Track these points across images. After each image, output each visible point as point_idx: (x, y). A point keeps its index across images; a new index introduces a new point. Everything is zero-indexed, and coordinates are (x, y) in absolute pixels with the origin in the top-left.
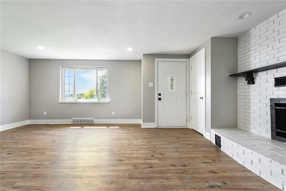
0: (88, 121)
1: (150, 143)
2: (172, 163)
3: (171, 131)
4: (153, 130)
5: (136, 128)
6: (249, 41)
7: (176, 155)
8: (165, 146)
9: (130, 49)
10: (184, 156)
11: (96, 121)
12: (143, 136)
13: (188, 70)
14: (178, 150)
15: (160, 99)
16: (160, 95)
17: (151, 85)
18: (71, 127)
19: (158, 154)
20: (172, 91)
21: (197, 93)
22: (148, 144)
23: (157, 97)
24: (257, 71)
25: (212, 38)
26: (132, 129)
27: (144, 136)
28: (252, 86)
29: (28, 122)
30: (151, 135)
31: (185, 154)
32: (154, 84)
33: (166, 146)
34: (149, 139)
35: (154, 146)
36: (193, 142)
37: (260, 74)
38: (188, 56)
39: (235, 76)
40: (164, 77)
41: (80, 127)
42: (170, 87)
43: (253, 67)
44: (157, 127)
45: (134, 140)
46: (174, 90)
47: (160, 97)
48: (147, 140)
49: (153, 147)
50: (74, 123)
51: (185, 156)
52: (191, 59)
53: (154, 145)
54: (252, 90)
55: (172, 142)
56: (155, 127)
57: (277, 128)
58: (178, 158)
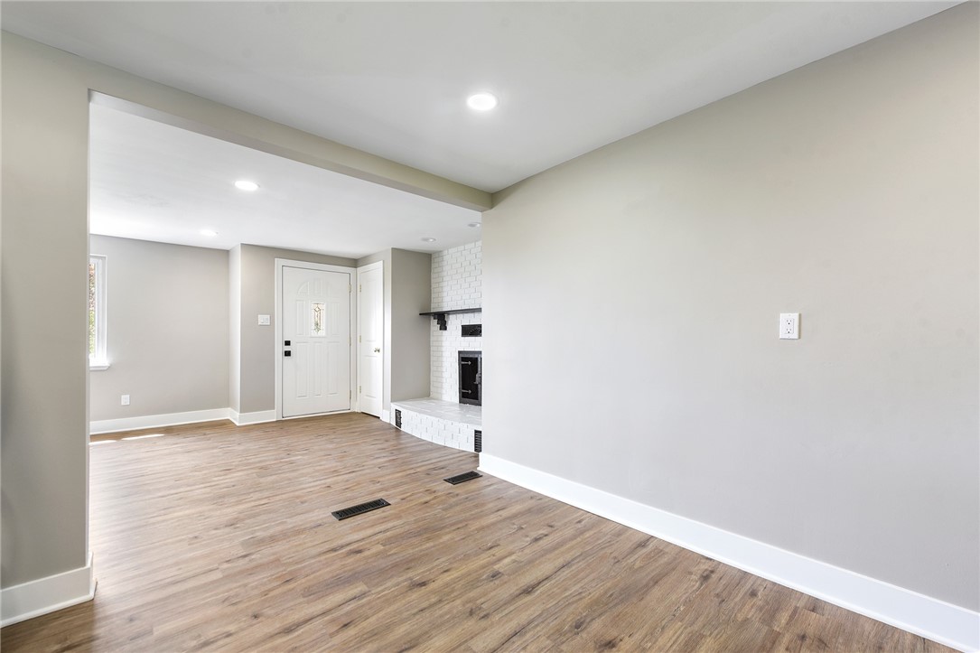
6: (442, 277)
13: (354, 291)
15: (288, 354)
16: (288, 343)
17: (263, 319)
20: (317, 336)
21: (369, 341)
23: (280, 348)
24: (449, 313)
25: (394, 250)
28: (444, 332)
32: (272, 320)
37: (451, 316)
38: (355, 262)
39: (426, 315)
40: (298, 302)
42: (313, 327)
43: (445, 310)
44: (281, 418)
46: (322, 333)
47: (287, 348)
52: (360, 269)
54: (444, 339)
56: (274, 420)
57: (463, 389)
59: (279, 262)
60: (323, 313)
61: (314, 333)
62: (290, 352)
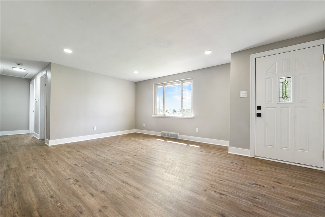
0: (174, 135)
1: (220, 174)
2: (224, 212)
3: (275, 167)
4: (243, 159)
5: (220, 151)
7: (245, 204)
8: (238, 185)
9: (208, 52)
10: (257, 211)
11: (181, 137)
12: (218, 164)
14: (256, 198)
15: (259, 115)
16: (259, 108)
17: (243, 94)
18: (157, 139)
19: (215, 191)
20: (285, 102)
22: (215, 175)
23: (253, 111)
26: (213, 151)
27: (220, 164)
29: (135, 131)
30: (233, 164)
31: (264, 209)
32: (248, 94)
33: (241, 186)
34: (224, 169)
35: (221, 181)
36: (310, 198)
40: (267, 80)
41: (163, 140)
44: (254, 156)
45: (201, 165)
46: (290, 100)
47: (259, 111)
48: (220, 169)
49: (218, 181)
50: (171, 137)
51: (259, 212)
53: (222, 179)
55: (259, 183)
56: (249, 156)
58: (243, 209)
59: (253, 56)
60: (291, 86)
61: (282, 100)
62: (260, 114)
